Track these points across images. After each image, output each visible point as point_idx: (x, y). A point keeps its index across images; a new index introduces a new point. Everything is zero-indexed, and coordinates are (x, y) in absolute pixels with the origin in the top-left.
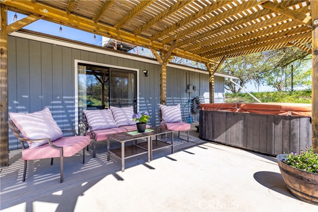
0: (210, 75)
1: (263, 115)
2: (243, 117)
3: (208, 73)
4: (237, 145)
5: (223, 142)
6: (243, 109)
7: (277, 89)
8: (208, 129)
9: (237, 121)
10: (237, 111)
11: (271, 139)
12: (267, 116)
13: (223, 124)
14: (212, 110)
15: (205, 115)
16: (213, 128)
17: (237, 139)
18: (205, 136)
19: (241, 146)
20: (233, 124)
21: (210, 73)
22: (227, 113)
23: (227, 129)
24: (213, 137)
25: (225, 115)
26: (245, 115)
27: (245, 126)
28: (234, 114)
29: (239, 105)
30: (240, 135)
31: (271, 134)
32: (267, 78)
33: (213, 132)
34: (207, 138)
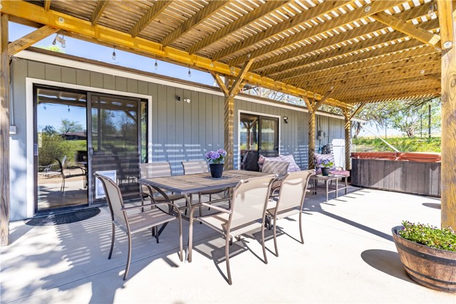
0: (346, 121)
1: (421, 163)
2: (402, 165)
3: (343, 118)
4: (396, 189)
5: (380, 187)
6: (402, 158)
7: (406, 133)
8: (364, 176)
9: (395, 169)
10: (396, 160)
11: (429, 182)
12: (426, 163)
13: (381, 171)
14: (369, 158)
15: (361, 163)
16: (370, 175)
17: (396, 184)
18: (360, 183)
19: (399, 190)
20: (392, 171)
21: (346, 118)
22: (385, 161)
23: (385, 176)
24: (370, 183)
25: (383, 163)
26: (404, 163)
27: (404, 172)
28: (393, 162)
29: (398, 154)
30: (398, 180)
31: (428, 178)
32: (393, 118)
33: (369, 179)
34: (362, 184)
